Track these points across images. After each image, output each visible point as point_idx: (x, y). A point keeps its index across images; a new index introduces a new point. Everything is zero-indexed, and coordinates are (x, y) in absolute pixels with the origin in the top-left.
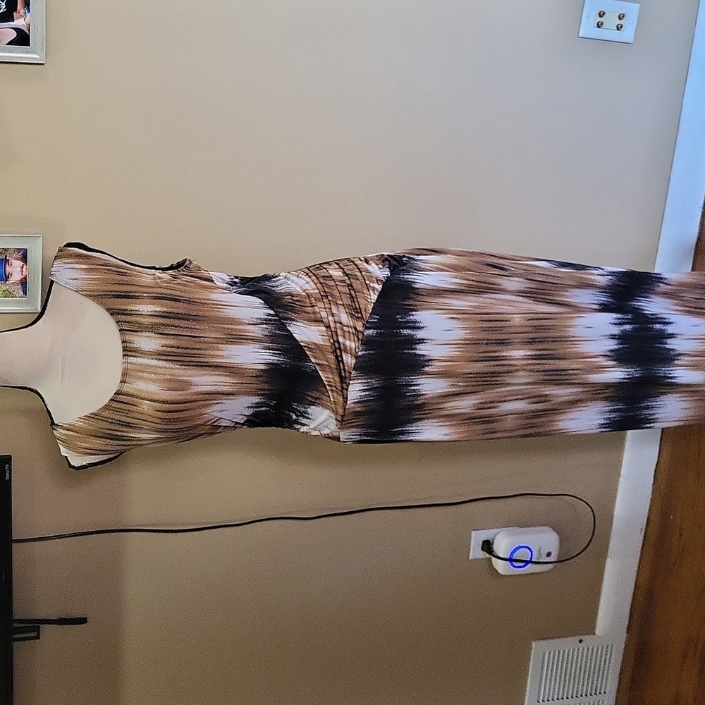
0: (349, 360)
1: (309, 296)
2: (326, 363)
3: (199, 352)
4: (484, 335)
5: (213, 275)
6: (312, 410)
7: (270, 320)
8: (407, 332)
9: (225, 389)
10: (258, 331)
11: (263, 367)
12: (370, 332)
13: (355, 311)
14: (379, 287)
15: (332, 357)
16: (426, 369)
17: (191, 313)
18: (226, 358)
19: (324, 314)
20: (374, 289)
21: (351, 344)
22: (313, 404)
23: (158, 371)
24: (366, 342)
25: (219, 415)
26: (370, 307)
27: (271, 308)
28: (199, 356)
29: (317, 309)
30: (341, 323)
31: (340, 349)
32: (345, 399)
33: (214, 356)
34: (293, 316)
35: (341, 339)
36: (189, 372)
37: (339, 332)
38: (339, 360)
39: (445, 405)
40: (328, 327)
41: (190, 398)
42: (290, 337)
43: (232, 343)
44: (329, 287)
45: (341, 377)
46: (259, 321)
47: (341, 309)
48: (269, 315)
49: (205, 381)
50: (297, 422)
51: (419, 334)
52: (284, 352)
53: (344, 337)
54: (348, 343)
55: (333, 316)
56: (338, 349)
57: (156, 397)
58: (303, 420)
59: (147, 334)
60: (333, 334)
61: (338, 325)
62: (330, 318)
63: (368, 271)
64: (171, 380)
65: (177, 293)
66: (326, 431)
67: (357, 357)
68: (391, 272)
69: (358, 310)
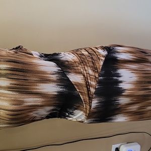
0: (93, 90)
1: (75, 62)
2: (83, 91)
3: (28, 87)
4: (144, 80)
5: (33, 52)
6: (76, 112)
7: (60, 72)
8: (115, 78)
9: (39, 104)
10: (54, 77)
11: (56, 93)
12: (101, 78)
13: (95, 69)
14: (104, 59)
15: (85, 89)
16: (123, 94)
17: (24, 68)
18: (40, 89)
19: (82, 70)
20: (101, 60)
21: (93, 83)
22: (76, 109)
23: (8, 96)
24: (99, 82)
25: (36, 115)
26: (101, 67)
27: (59, 67)
28: (28, 89)
29: (79, 68)
30: (89, 74)
31: (89, 85)
32: (90, 106)
33: (35, 89)
34: (69, 71)
35: (89, 81)
36: (23, 96)
37: (89, 78)
38: (89, 90)
39: (128, 108)
40: (84, 76)
41: (23, 108)
42: (68, 80)
43: (43, 83)
44: (83, 58)
45: (89, 97)
46: (55, 73)
47: (89, 68)
48: (59, 70)
49: (30, 100)
50: (68, 116)
51: (120, 79)
52: (65, 87)
53: (91, 80)
54: (92, 83)
55: (86, 71)
56: (88, 85)
57: (7, 108)
58: (71, 116)
59: (3, 78)
60: (86, 79)
61: (88, 75)
62: (85, 72)
63: (98, 52)
64: (14, 100)
65: (18, 59)
66: (80, 120)
67: (95, 89)
68: (108, 53)
69: (96, 69)
